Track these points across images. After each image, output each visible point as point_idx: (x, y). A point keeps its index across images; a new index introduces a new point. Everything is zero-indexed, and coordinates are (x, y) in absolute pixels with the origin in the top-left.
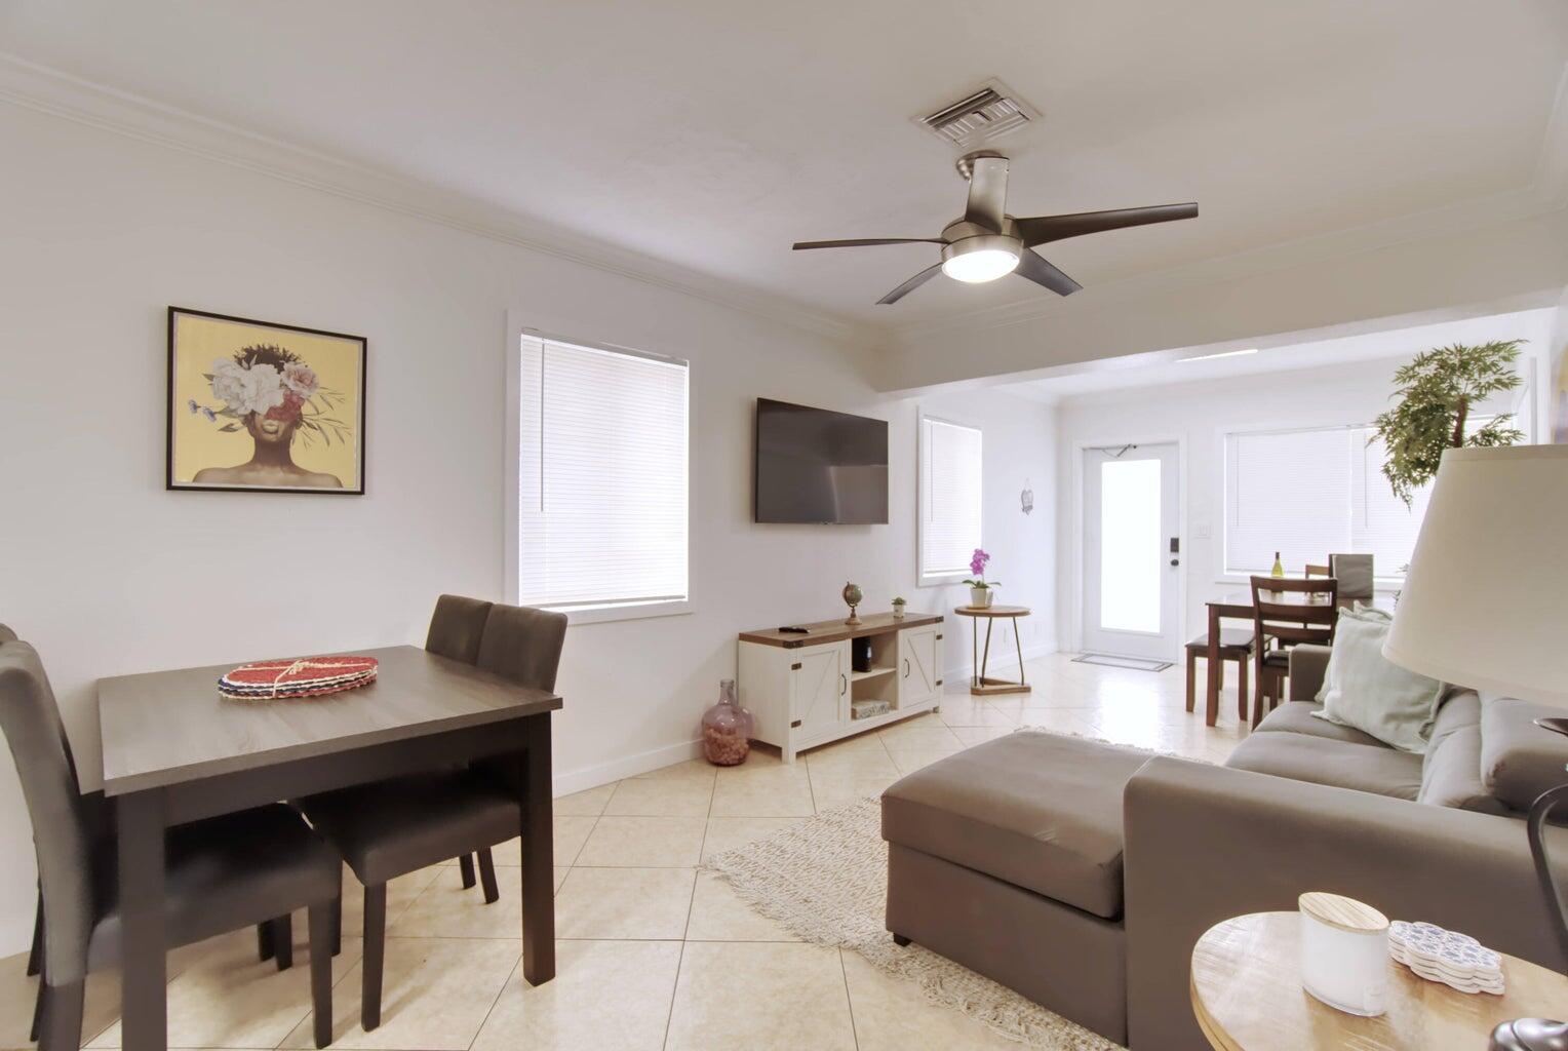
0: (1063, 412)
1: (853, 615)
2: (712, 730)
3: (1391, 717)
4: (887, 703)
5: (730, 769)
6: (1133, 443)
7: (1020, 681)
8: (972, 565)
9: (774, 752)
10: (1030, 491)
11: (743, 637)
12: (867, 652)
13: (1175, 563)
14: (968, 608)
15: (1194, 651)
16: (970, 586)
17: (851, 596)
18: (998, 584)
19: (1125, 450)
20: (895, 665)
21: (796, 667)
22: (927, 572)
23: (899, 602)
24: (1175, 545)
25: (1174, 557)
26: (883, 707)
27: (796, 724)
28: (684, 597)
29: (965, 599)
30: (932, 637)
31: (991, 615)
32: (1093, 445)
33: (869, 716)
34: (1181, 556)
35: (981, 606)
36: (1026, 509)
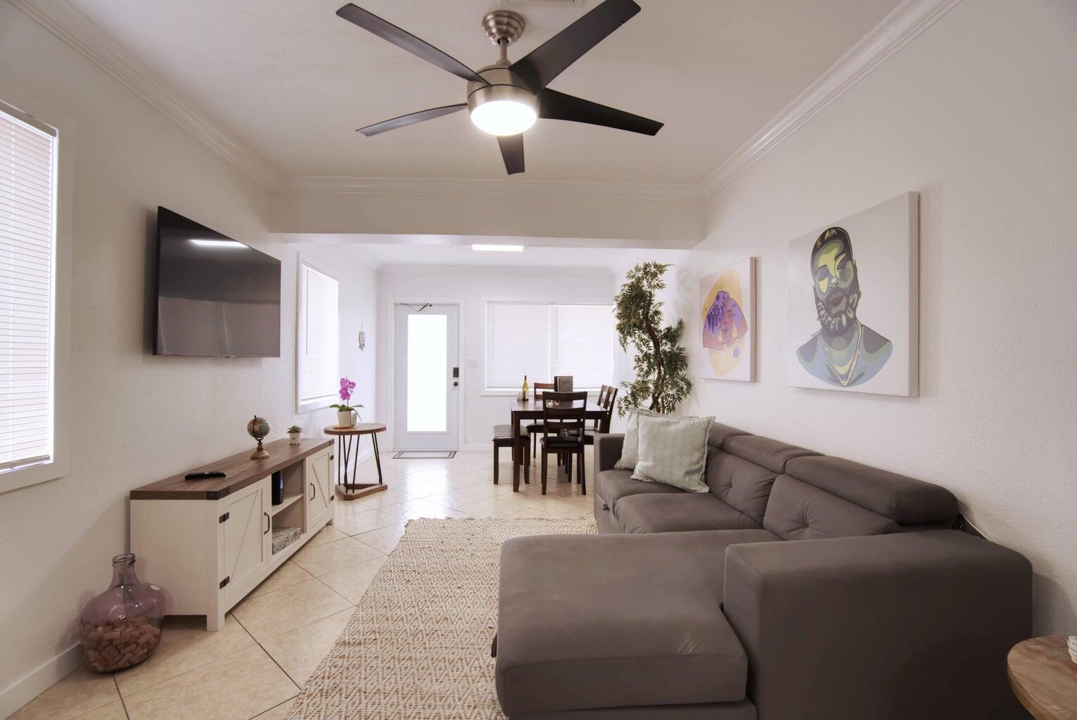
0: (383, 275)
1: (260, 449)
2: (100, 629)
3: (688, 473)
4: (299, 529)
5: (137, 671)
6: (430, 303)
7: (377, 482)
8: (341, 392)
9: (197, 623)
10: (363, 333)
11: (137, 495)
12: (279, 484)
13: (456, 384)
14: (336, 428)
15: (499, 443)
16: (337, 409)
17: (258, 429)
18: (361, 406)
19: (424, 307)
20: (302, 491)
21: (224, 518)
22: (303, 400)
23: (295, 431)
24: (456, 372)
25: (455, 380)
26: (295, 534)
27: (224, 583)
28: (48, 458)
29: (334, 420)
30: (326, 458)
31: (359, 433)
32: (404, 302)
33: (284, 547)
34: (461, 379)
35: (348, 425)
36: (362, 346)
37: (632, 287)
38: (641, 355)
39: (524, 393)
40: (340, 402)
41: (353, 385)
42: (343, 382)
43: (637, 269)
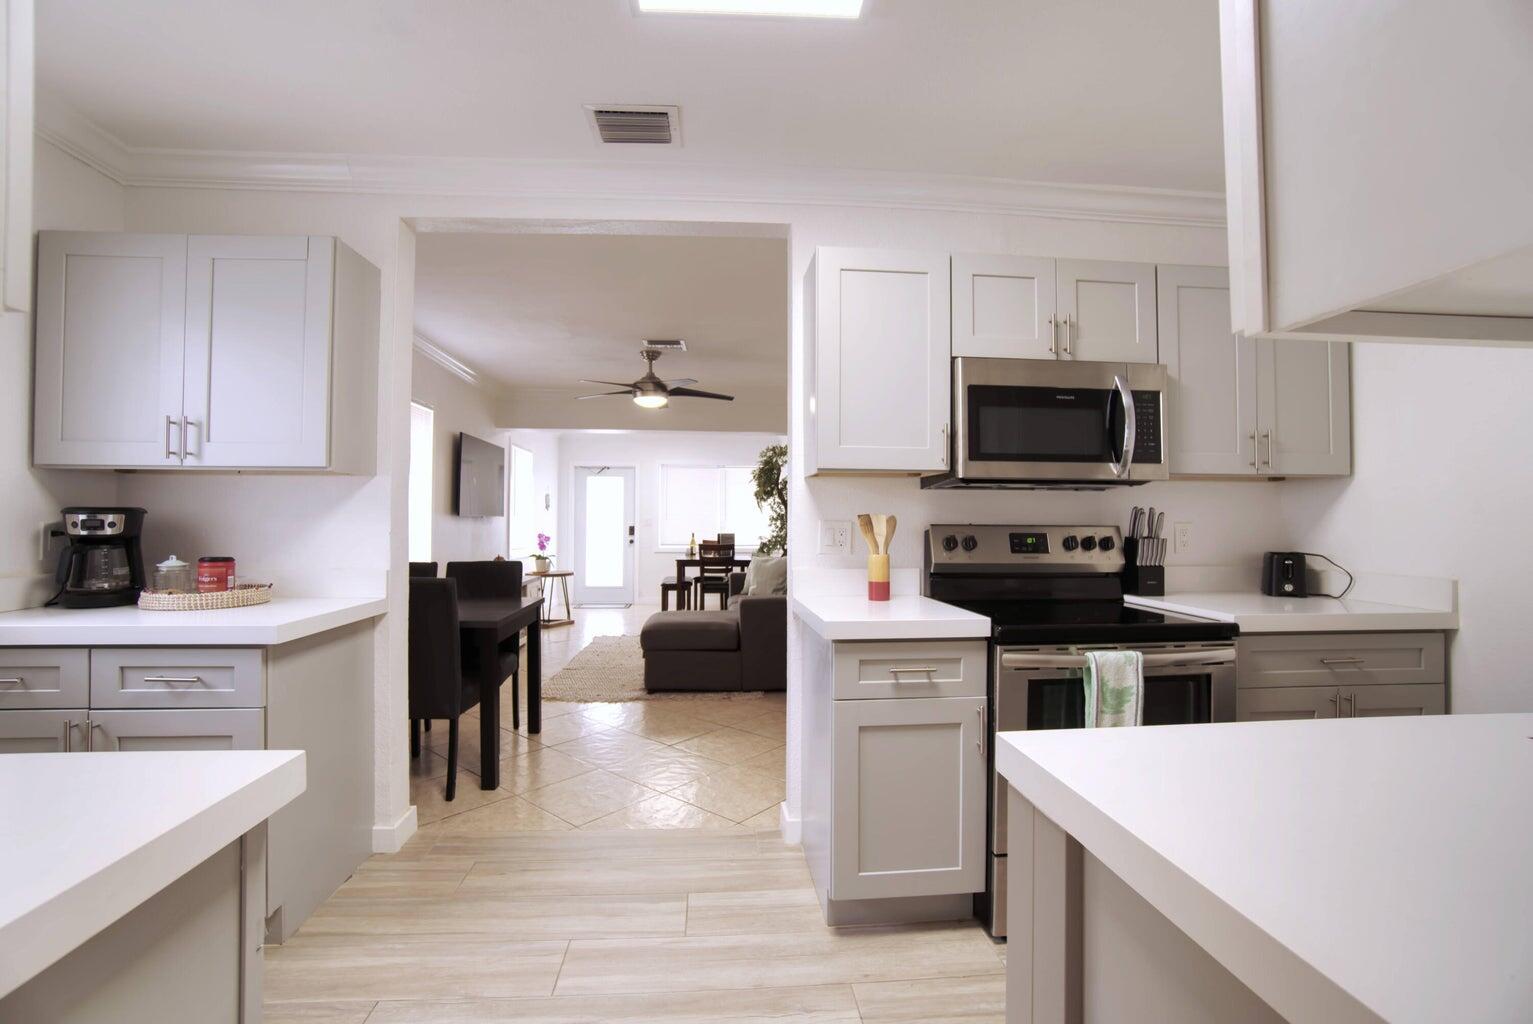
0: (564, 441)
6: (607, 465)
8: (539, 545)
13: (632, 542)
14: (538, 570)
15: (666, 588)
16: (537, 558)
19: (602, 470)
24: (632, 530)
25: (631, 538)
32: (581, 466)
34: (636, 537)
35: (544, 571)
36: (547, 507)
37: (766, 463)
38: (775, 516)
39: (692, 549)
40: (539, 552)
41: (548, 539)
42: (540, 536)
43: (768, 450)
